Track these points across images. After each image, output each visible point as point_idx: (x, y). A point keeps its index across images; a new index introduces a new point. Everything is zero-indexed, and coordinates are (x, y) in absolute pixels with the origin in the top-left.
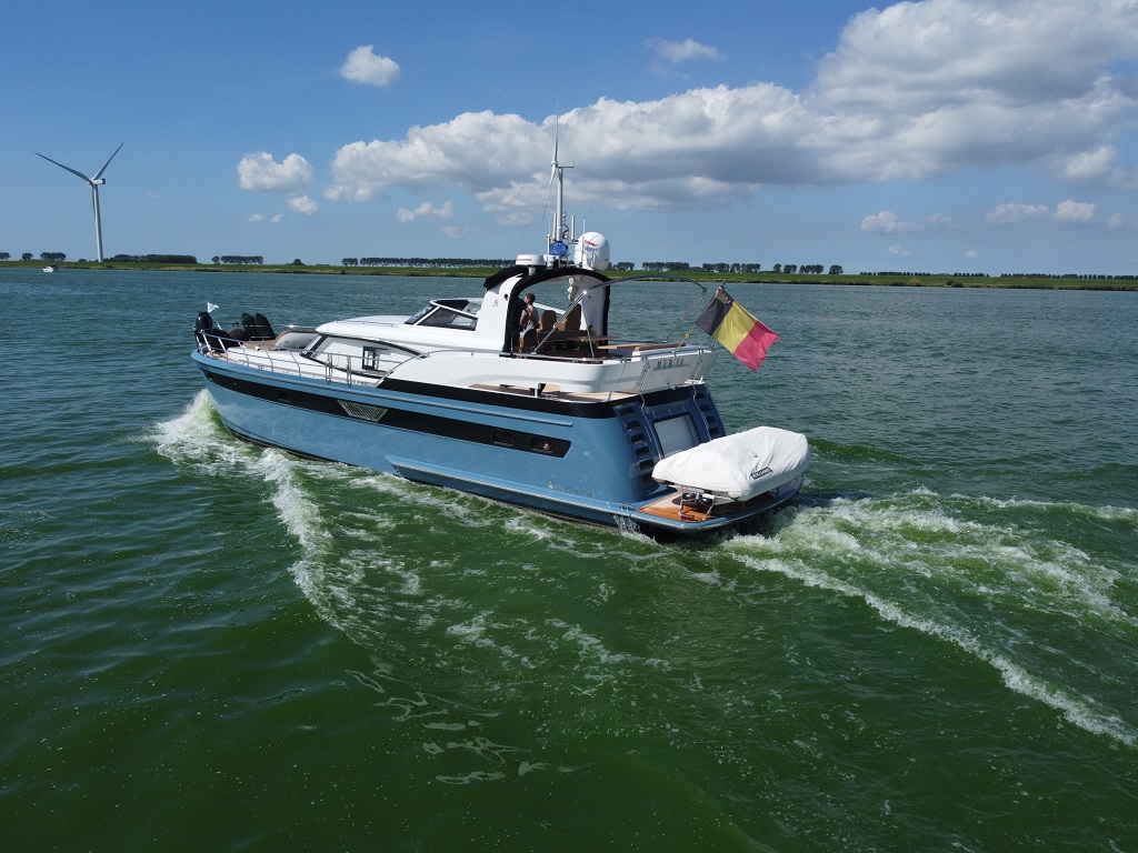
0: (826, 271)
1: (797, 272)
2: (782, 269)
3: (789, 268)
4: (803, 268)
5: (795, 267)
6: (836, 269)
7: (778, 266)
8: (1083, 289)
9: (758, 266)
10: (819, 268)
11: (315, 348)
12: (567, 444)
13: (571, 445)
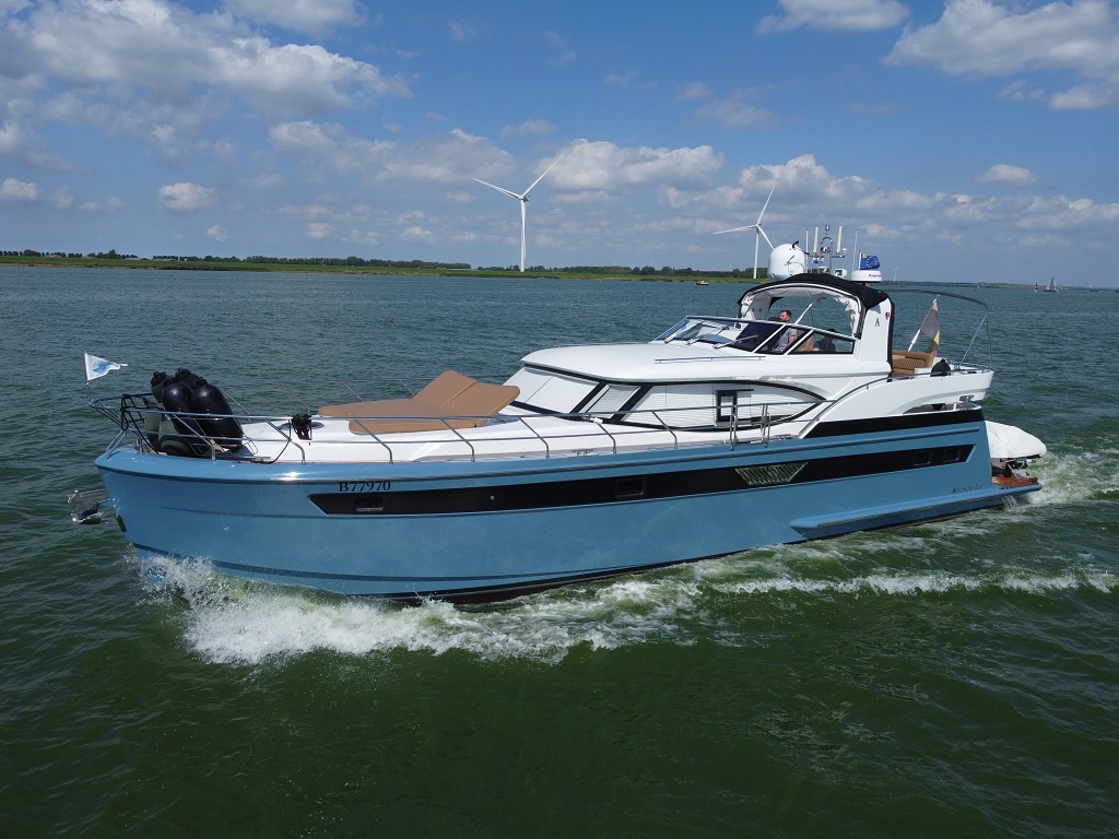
11: (630, 406)
12: (971, 446)
13: (974, 449)
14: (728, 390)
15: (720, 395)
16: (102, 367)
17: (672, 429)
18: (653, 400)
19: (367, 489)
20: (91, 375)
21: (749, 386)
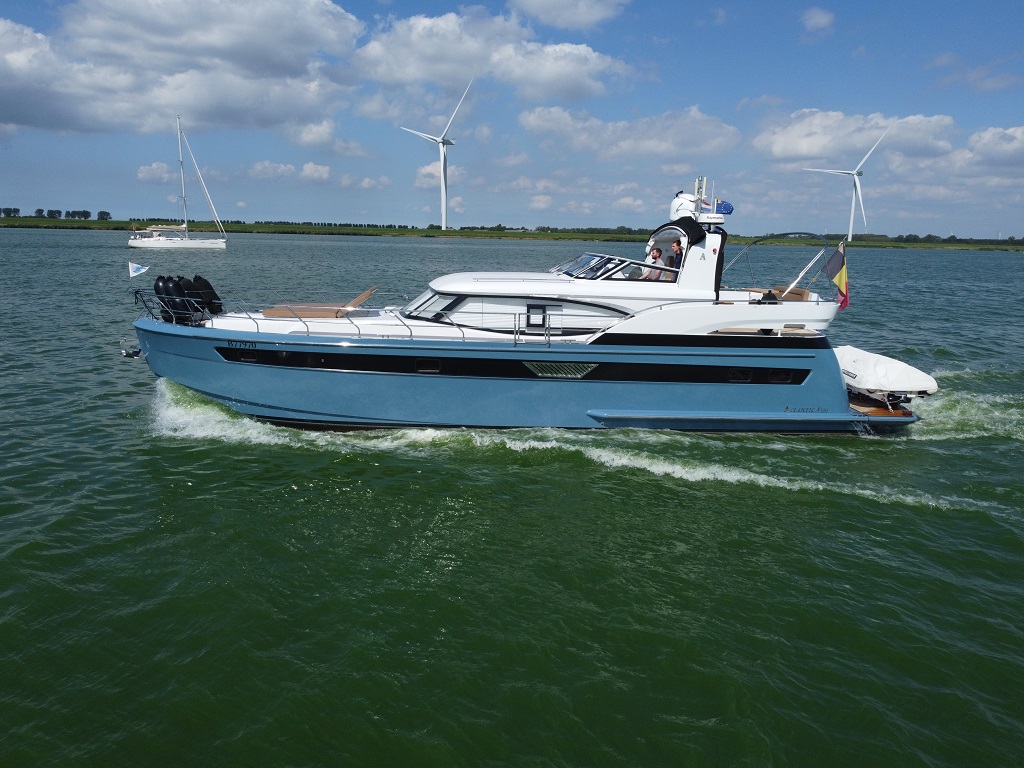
0: (94, 217)
1: (63, 217)
2: (45, 213)
3: (53, 214)
4: (68, 214)
5: (59, 213)
6: (104, 216)
7: (40, 212)
8: (275, 233)
9: (17, 211)
10: (86, 214)
11: (450, 308)
12: (807, 372)
13: (811, 373)
14: (538, 304)
15: (530, 307)
16: (138, 269)
17: (459, 326)
18: (469, 306)
19: (243, 347)
20: (132, 274)
21: (560, 302)
